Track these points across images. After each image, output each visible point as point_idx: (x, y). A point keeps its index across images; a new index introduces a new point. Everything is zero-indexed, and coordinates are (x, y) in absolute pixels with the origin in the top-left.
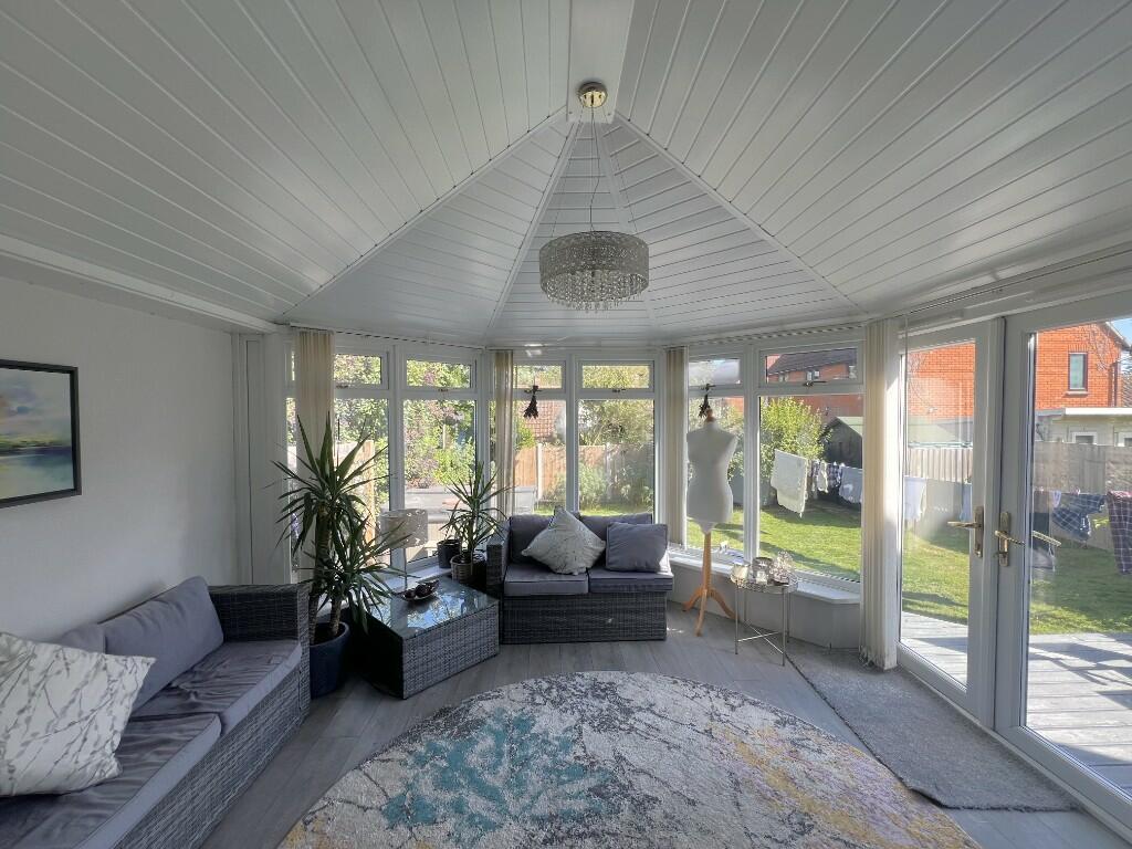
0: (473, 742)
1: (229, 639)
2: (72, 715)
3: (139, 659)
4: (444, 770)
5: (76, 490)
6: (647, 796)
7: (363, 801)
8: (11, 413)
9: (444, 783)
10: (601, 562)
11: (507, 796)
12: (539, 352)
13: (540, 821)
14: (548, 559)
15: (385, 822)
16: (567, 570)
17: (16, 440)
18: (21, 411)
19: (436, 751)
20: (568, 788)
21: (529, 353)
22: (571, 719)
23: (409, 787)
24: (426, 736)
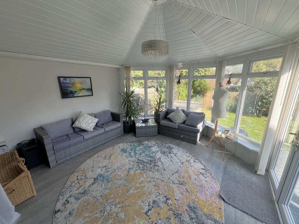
0: (140, 146)
1: (113, 120)
2: (87, 123)
3: (97, 119)
4: (133, 148)
5: (92, 95)
6: (158, 165)
7: (120, 147)
8: (83, 84)
9: (131, 150)
10: (184, 123)
11: (137, 155)
12: (181, 66)
13: (138, 160)
14: (172, 119)
15: (121, 150)
16: (175, 122)
17: (84, 88)
18: (85, 84)
19: (134, 145)
20: (146, 158)
21: (179, 66)
22: (158, 150)
23: (127, 148)
24: (135, 143)
